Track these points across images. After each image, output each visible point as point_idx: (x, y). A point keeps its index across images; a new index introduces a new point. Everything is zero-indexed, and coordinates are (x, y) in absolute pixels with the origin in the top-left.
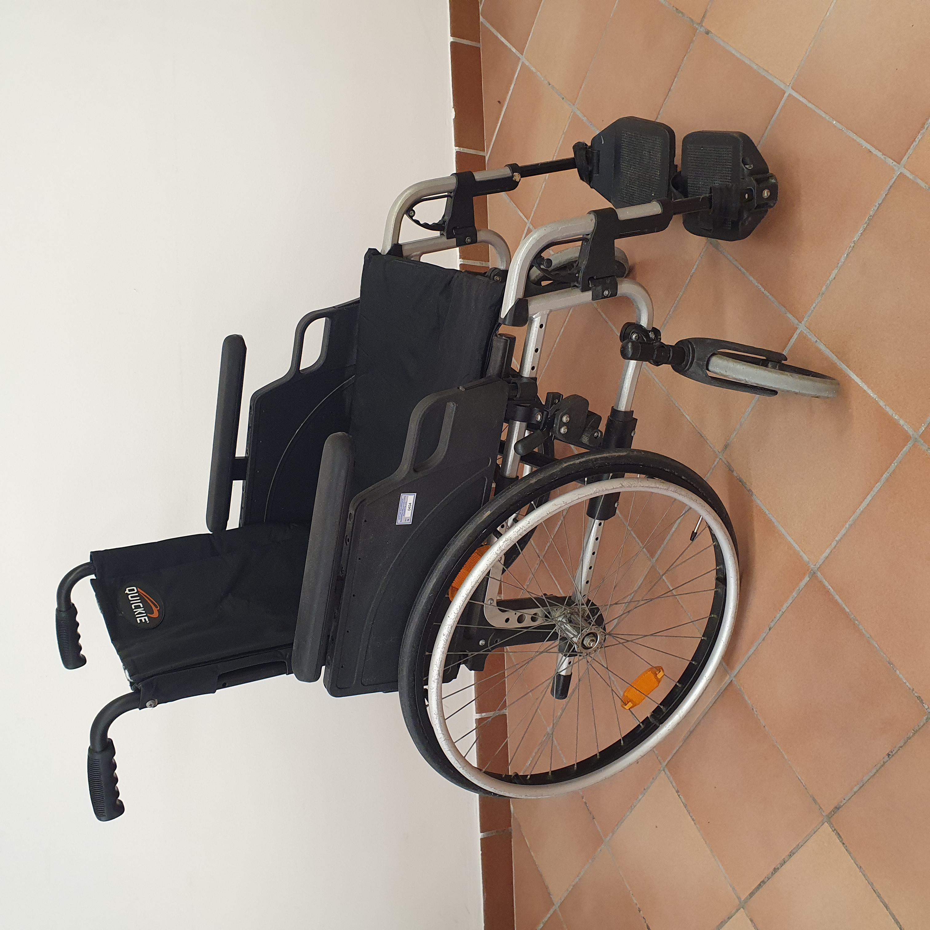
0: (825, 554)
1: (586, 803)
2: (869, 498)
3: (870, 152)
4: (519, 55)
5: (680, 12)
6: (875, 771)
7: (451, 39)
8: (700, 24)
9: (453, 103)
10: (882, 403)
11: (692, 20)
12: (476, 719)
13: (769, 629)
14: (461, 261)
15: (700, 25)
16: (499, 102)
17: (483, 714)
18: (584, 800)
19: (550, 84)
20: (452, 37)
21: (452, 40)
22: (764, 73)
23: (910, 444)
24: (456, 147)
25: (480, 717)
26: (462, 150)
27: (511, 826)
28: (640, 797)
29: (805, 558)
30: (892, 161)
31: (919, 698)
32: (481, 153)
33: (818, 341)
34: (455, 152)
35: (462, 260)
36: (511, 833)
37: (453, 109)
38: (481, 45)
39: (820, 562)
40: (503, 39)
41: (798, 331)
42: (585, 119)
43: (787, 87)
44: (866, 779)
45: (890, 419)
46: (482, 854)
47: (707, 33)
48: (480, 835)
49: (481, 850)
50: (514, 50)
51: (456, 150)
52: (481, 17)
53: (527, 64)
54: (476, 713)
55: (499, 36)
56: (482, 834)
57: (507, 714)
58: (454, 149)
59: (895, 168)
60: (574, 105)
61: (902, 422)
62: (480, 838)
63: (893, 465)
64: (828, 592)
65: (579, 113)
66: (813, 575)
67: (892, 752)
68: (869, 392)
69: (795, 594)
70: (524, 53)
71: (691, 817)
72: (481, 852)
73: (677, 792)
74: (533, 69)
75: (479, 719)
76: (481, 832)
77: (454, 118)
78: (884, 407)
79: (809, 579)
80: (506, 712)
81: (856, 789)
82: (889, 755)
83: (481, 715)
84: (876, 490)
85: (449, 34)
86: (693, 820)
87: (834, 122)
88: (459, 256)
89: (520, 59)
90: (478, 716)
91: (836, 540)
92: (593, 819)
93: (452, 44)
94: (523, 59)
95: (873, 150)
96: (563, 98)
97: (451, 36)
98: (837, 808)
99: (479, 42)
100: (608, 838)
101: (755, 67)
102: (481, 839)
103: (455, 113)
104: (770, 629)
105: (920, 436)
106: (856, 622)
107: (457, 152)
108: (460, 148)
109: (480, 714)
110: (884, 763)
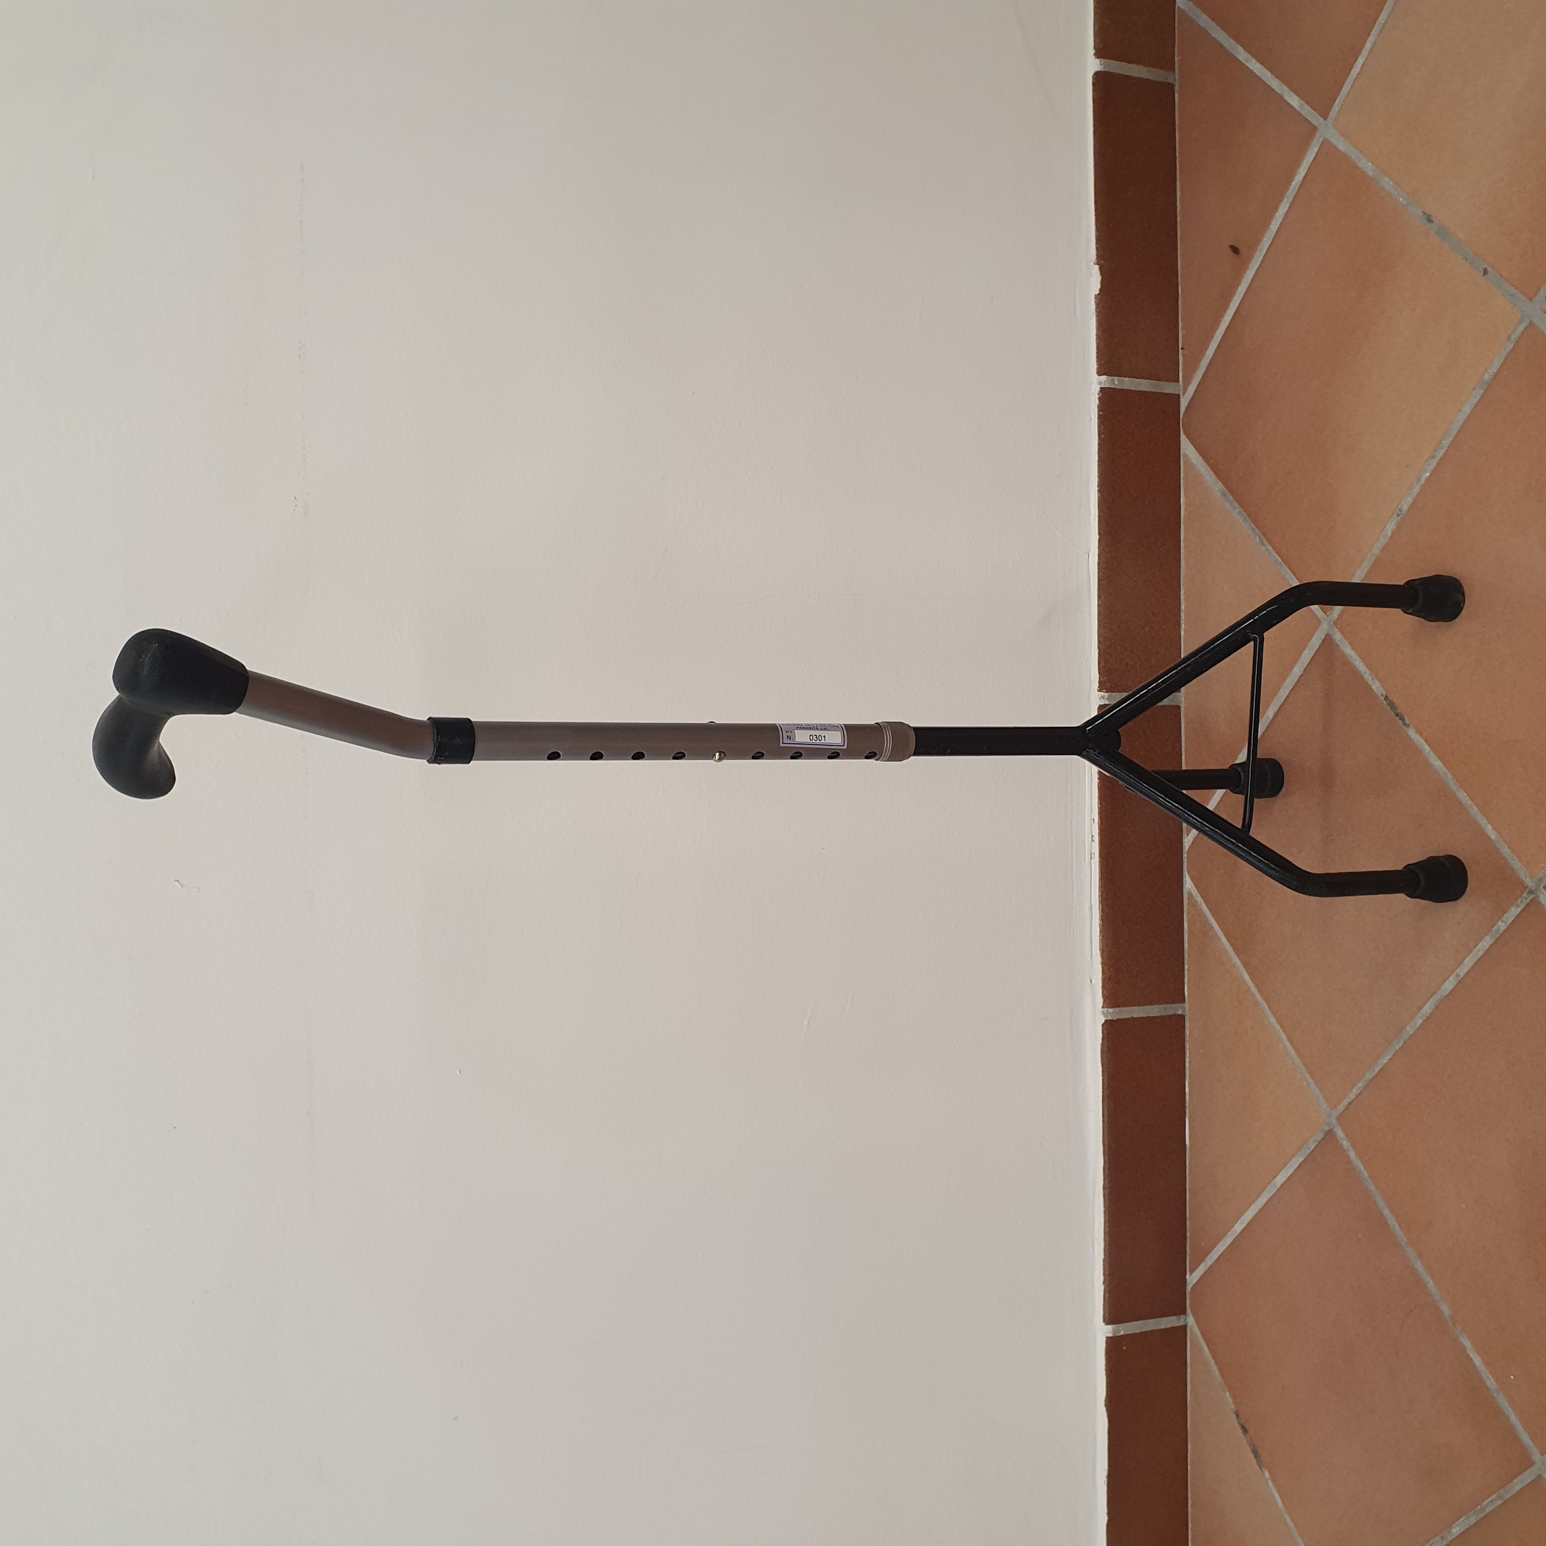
7: (1093, 65)
9: (1097, 249)
14: (1103, 697)
16: (1235, 250)
19: (1430, 220)
20: (1097, 59)
26: (1117, 382)
32: (1168, 388)
34: (1098, 389)
35: (1106, 695)
37: (1097, 267)
38: (1176, 78)
40: (1254, 66)
50: (1294, 101)
51: (1100, 383)
53: (1341, 145)
55: (1242, 55)
58: (1095, 383)
74: (1368, 167)
77: (1097, 292)
85: (1091, 51)
88: (1097, 684)
89: (1314, 129)
93: (1099, 78)
96: (1485, 272)
99: (1172, 68)
103: (1100, 278)
107: (1102, 390)
108: (1110, 378)
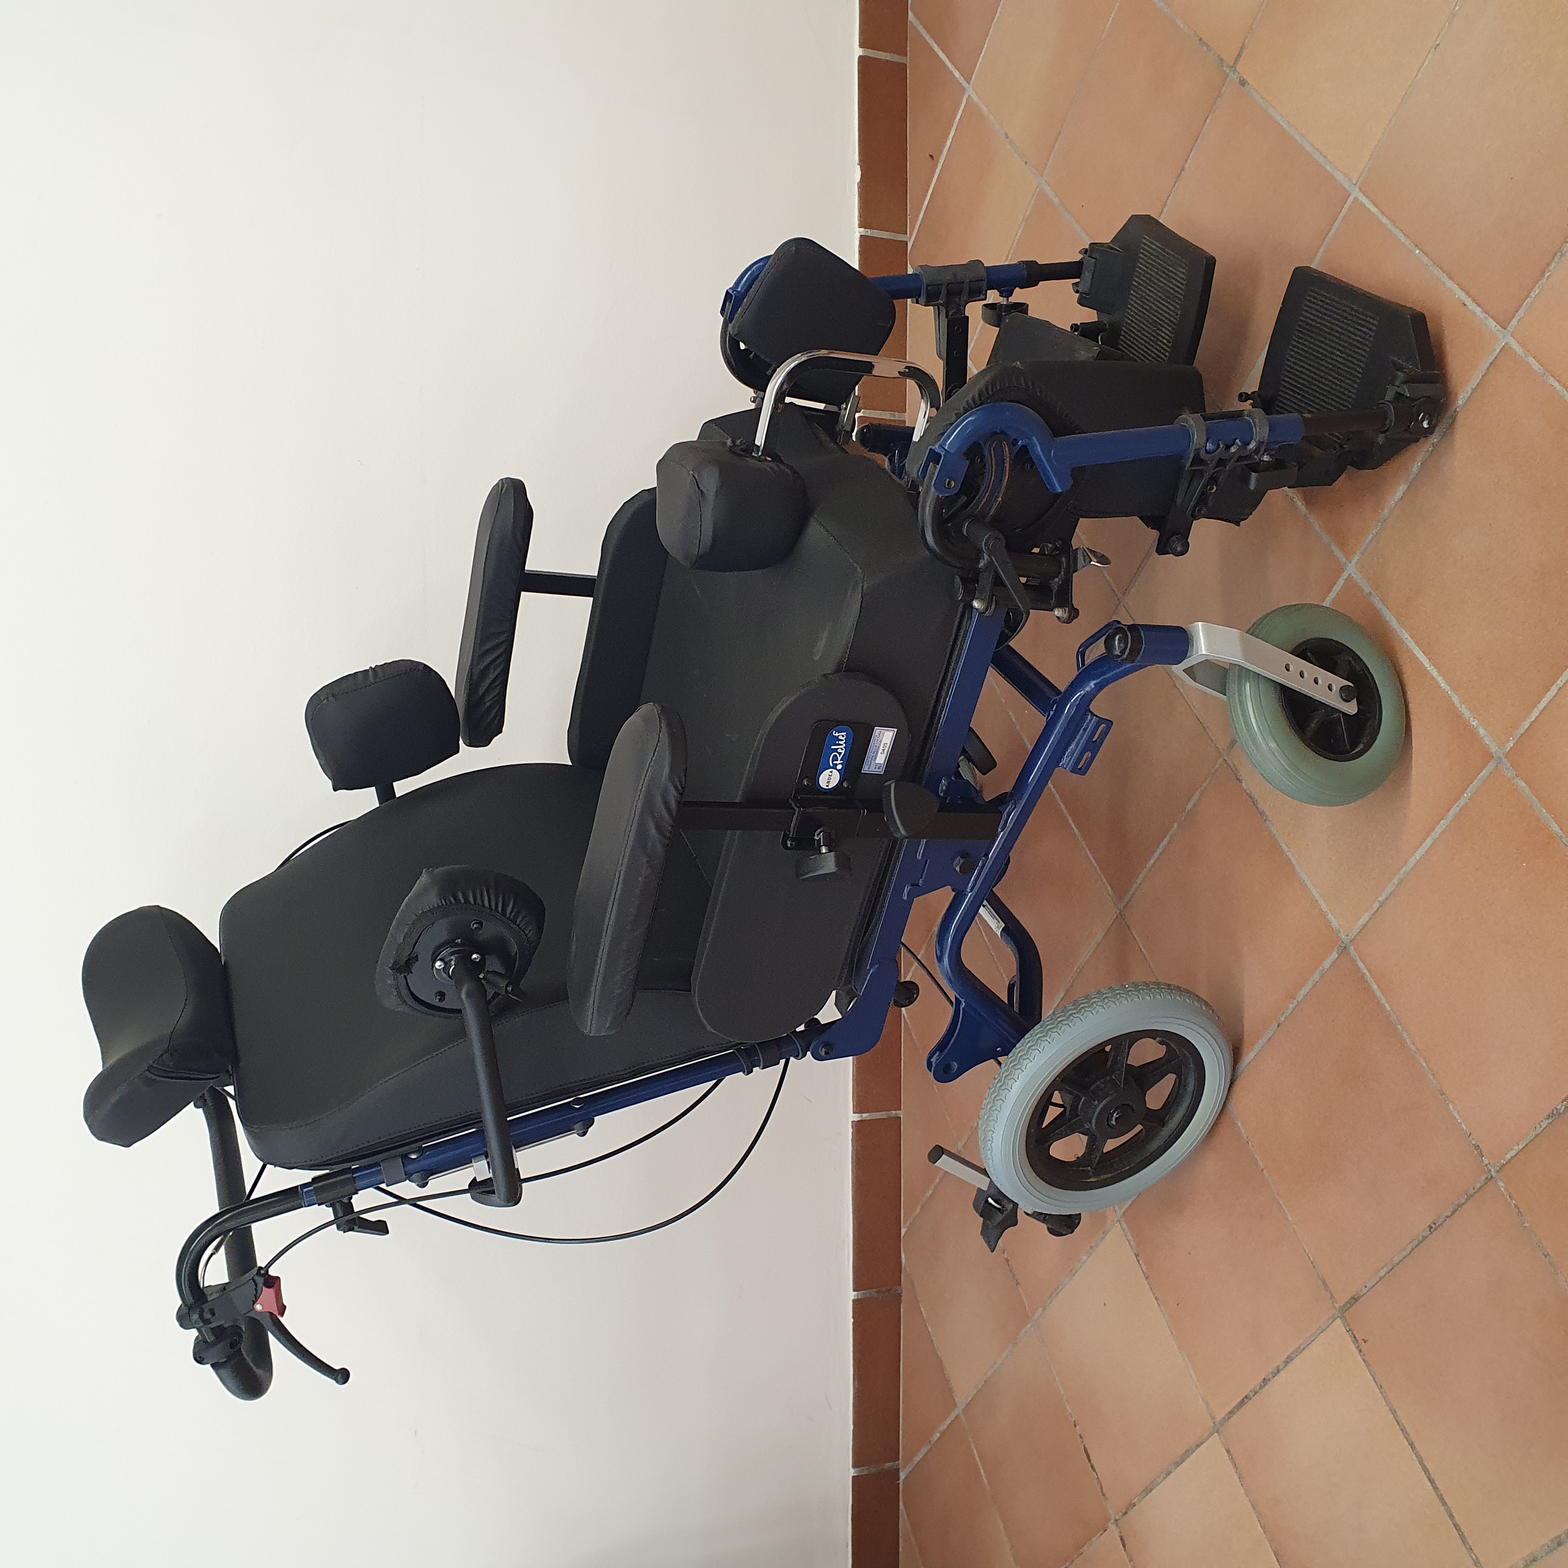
0: (1362, 921)
1: (1007, 1261)
2: (1429, 842)
3: (1465, 305)
4: (965, 84)
5: (1205, 44)
6: (1410, 1248)
8: (1232, 67)
10: (1456, 699)
11: (1222, 60)
12: (853, 1122)
13: (1277, 1025)
15: (1234, 69)
17: (865, 1115)
18: (1005, 1256)
21: (861, 54)
22: (1321, 160)
23: (1491, 766)
24: (860, 227)
25: (859, 1119)
27: (900, 1284)
28: (1085, 1258)
29: (1335, 923)
30: (1495, 323)
31: (1477, 1147)
33: (1373, 592)
36: (900, 1295)
39: (1356, 931)
41: (1345, 575)
42: (1056, 200)
43: (1353, 186)
44: (1396, 1259)
45: (1467, 726)
46: (854, 1323)
47: (1243, 82)
48: (852, 1295)
49: (853, 1317)
52: (910, 14)
54: (854, 1113)
56: (855, 1293)
57: (902, 1116)
59: (1500, 335)
60: (1042, 175)
61: (1482, 731)
62: (852, 1298)
63: (1465, 795)
64: (1363, 976)
65: (1047, 189)
66: (1344, 950)
67: (1435, 1224)
68: (1440, 679)
69: (1316, 976)
70: (971, 82)
71: (1154, 1294)
72: (852, 1320)
73: (1137, 1255)
75: (858, 1121)
76: (854, 1291)
78: (1458, 706)
79: (1337, 956)
80: (900, 1113)
81: (1382, 1273)
82: (1430, 1227)
83: (861, 1116)
84: (1439, 830)
86: (1156, 1298)
87: (1418, 251)
90: (856, 1117)
91: (1379, 901)
92: (1018, 1284)
94: (970, 91)
95: (1468, 302)
97: (861, 46)
98: (1355, 1299)
100: (1036, 1316)
101: (1309, 148)
102: (854, 1301)
104: (1279, 1025)
105: (1507, 756)
106: (1399, 1026)
109: (859, 1115)
110: (1425, 1238)
